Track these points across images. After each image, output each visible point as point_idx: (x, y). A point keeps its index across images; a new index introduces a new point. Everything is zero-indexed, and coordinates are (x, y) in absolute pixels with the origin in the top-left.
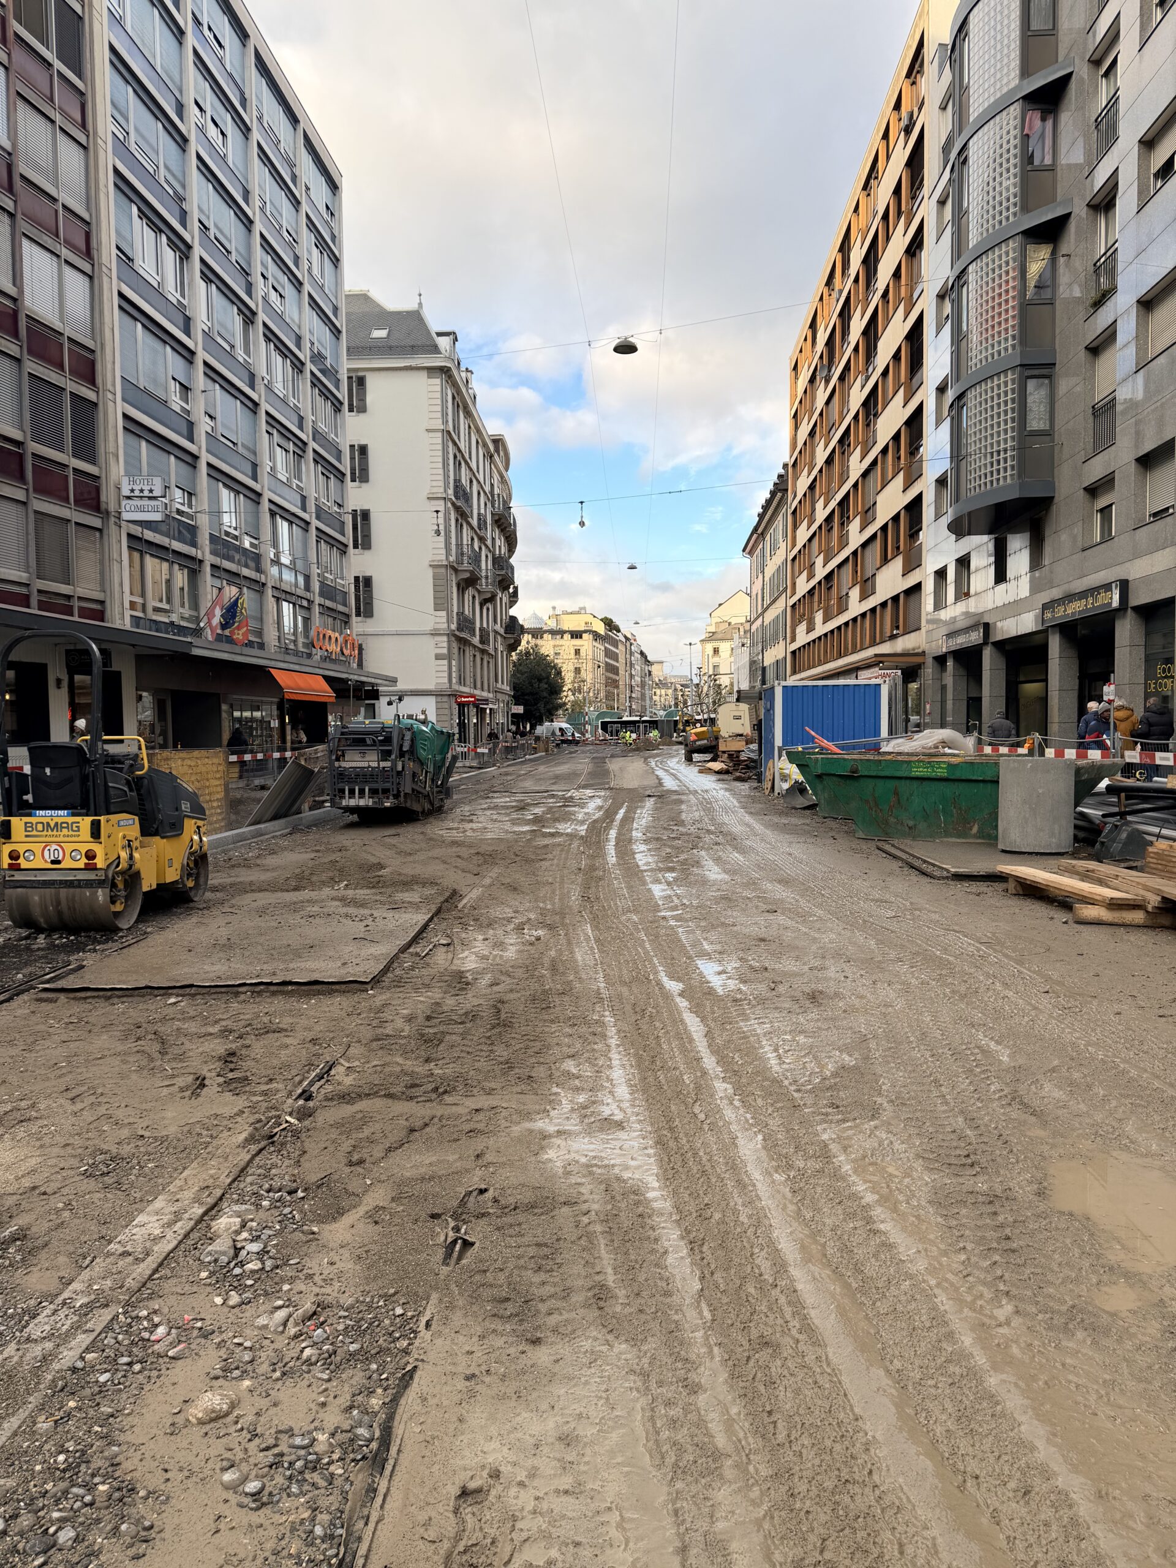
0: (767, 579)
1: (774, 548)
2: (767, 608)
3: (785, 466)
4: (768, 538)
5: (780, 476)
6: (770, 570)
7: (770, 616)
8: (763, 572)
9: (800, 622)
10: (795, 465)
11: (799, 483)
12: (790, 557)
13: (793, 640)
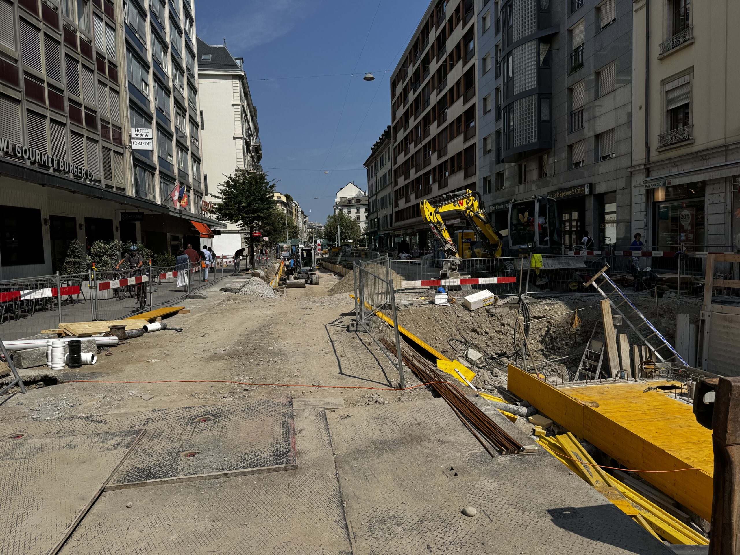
0: (379, 178)
1: (382, 165)
2: (379, 191)
3: (389, 127)
4: (379, 159)
5: (385, 132)
6: (380, 174)
7: (381, 196)
8: (376, 175)
9: (401, 198)
10: (395, 127)
11: (398, 135)
12: (393, 169)
13: (397, 205)
